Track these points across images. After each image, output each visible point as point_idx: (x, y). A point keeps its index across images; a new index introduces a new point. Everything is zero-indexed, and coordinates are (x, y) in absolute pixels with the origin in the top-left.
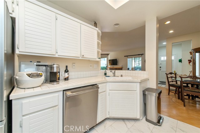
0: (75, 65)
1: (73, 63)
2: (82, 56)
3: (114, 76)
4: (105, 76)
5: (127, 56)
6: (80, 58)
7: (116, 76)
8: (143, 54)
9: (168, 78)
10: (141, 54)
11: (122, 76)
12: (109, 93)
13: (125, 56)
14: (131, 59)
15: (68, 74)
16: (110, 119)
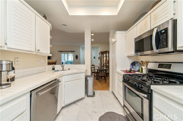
0: (18, 60)
1: (15, 58)
2: (37, 51)
3: (63, 70)
4: (54, 71)
5: (61, 51)
6: (34, 53)
7: (64, 70)
8: (74, 51)
9: (91, 68)
10: (73, 51)
11: (69, 69)
12: (64, 85)
13: (59, 51)
14: (64, 54)
15: (14, 72)
16: (64, 107)
